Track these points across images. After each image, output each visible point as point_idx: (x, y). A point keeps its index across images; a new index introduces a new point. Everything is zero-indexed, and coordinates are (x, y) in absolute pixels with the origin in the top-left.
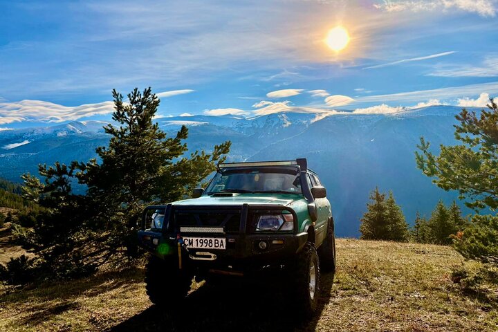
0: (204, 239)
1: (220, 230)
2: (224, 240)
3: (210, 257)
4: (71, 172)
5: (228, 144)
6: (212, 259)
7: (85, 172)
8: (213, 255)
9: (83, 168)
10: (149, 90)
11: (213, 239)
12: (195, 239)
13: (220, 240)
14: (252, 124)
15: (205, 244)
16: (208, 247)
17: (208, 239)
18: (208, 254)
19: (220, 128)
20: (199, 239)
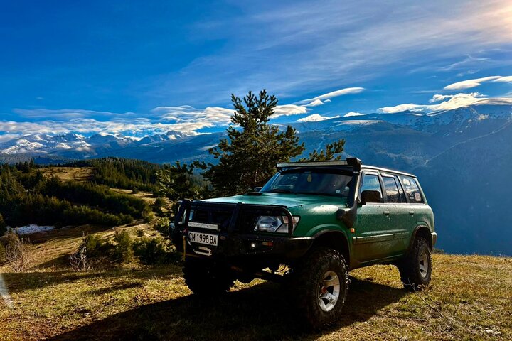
0: (203, 234)
1: (214, 227)
2: (217, 237)
3: (207, 252)
4: (191, 170)
5: (342, 143)
6: (209, 254)
7: (205, 171)
8: (210, 251)
9: (204, 167)
10: (265, 93)
11: (209, 235)
12: (197, 234)
13: (214, 236)
14: (435, 121)
15: (203, 240)
16: (205, 243)
17: (206, 235)
18: (206, 249)
19: (396, 127)
20: (200, 234)
